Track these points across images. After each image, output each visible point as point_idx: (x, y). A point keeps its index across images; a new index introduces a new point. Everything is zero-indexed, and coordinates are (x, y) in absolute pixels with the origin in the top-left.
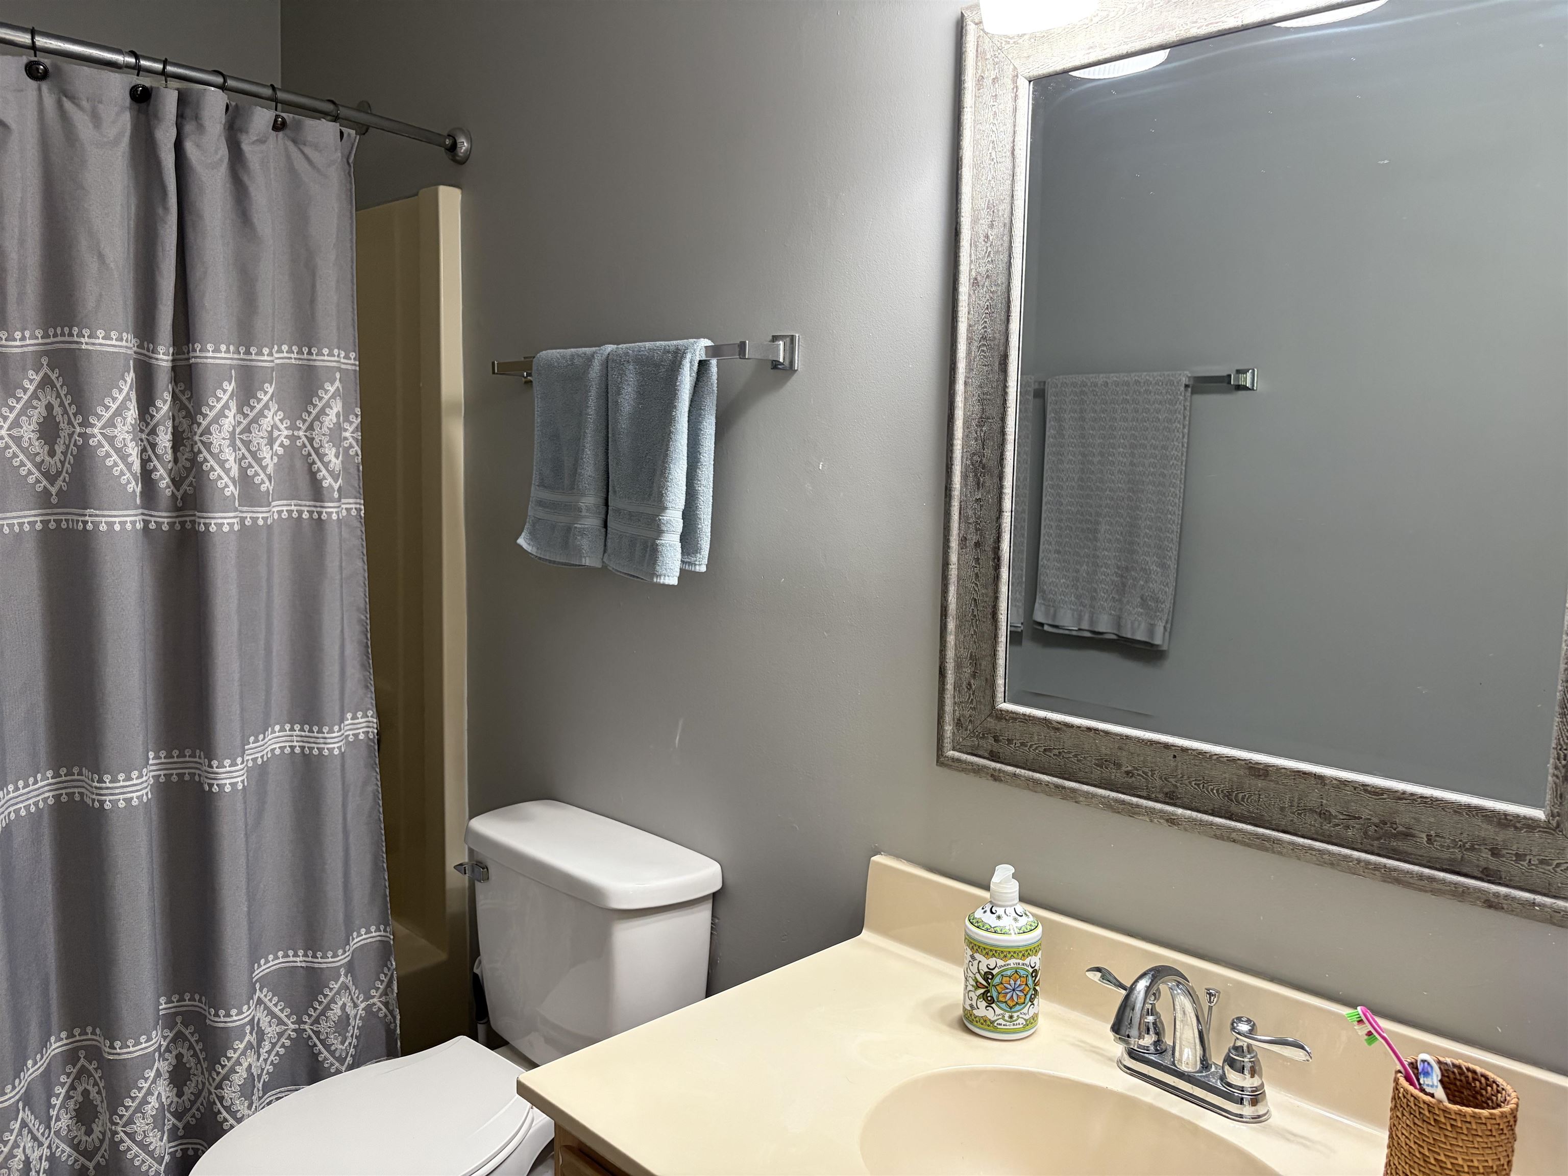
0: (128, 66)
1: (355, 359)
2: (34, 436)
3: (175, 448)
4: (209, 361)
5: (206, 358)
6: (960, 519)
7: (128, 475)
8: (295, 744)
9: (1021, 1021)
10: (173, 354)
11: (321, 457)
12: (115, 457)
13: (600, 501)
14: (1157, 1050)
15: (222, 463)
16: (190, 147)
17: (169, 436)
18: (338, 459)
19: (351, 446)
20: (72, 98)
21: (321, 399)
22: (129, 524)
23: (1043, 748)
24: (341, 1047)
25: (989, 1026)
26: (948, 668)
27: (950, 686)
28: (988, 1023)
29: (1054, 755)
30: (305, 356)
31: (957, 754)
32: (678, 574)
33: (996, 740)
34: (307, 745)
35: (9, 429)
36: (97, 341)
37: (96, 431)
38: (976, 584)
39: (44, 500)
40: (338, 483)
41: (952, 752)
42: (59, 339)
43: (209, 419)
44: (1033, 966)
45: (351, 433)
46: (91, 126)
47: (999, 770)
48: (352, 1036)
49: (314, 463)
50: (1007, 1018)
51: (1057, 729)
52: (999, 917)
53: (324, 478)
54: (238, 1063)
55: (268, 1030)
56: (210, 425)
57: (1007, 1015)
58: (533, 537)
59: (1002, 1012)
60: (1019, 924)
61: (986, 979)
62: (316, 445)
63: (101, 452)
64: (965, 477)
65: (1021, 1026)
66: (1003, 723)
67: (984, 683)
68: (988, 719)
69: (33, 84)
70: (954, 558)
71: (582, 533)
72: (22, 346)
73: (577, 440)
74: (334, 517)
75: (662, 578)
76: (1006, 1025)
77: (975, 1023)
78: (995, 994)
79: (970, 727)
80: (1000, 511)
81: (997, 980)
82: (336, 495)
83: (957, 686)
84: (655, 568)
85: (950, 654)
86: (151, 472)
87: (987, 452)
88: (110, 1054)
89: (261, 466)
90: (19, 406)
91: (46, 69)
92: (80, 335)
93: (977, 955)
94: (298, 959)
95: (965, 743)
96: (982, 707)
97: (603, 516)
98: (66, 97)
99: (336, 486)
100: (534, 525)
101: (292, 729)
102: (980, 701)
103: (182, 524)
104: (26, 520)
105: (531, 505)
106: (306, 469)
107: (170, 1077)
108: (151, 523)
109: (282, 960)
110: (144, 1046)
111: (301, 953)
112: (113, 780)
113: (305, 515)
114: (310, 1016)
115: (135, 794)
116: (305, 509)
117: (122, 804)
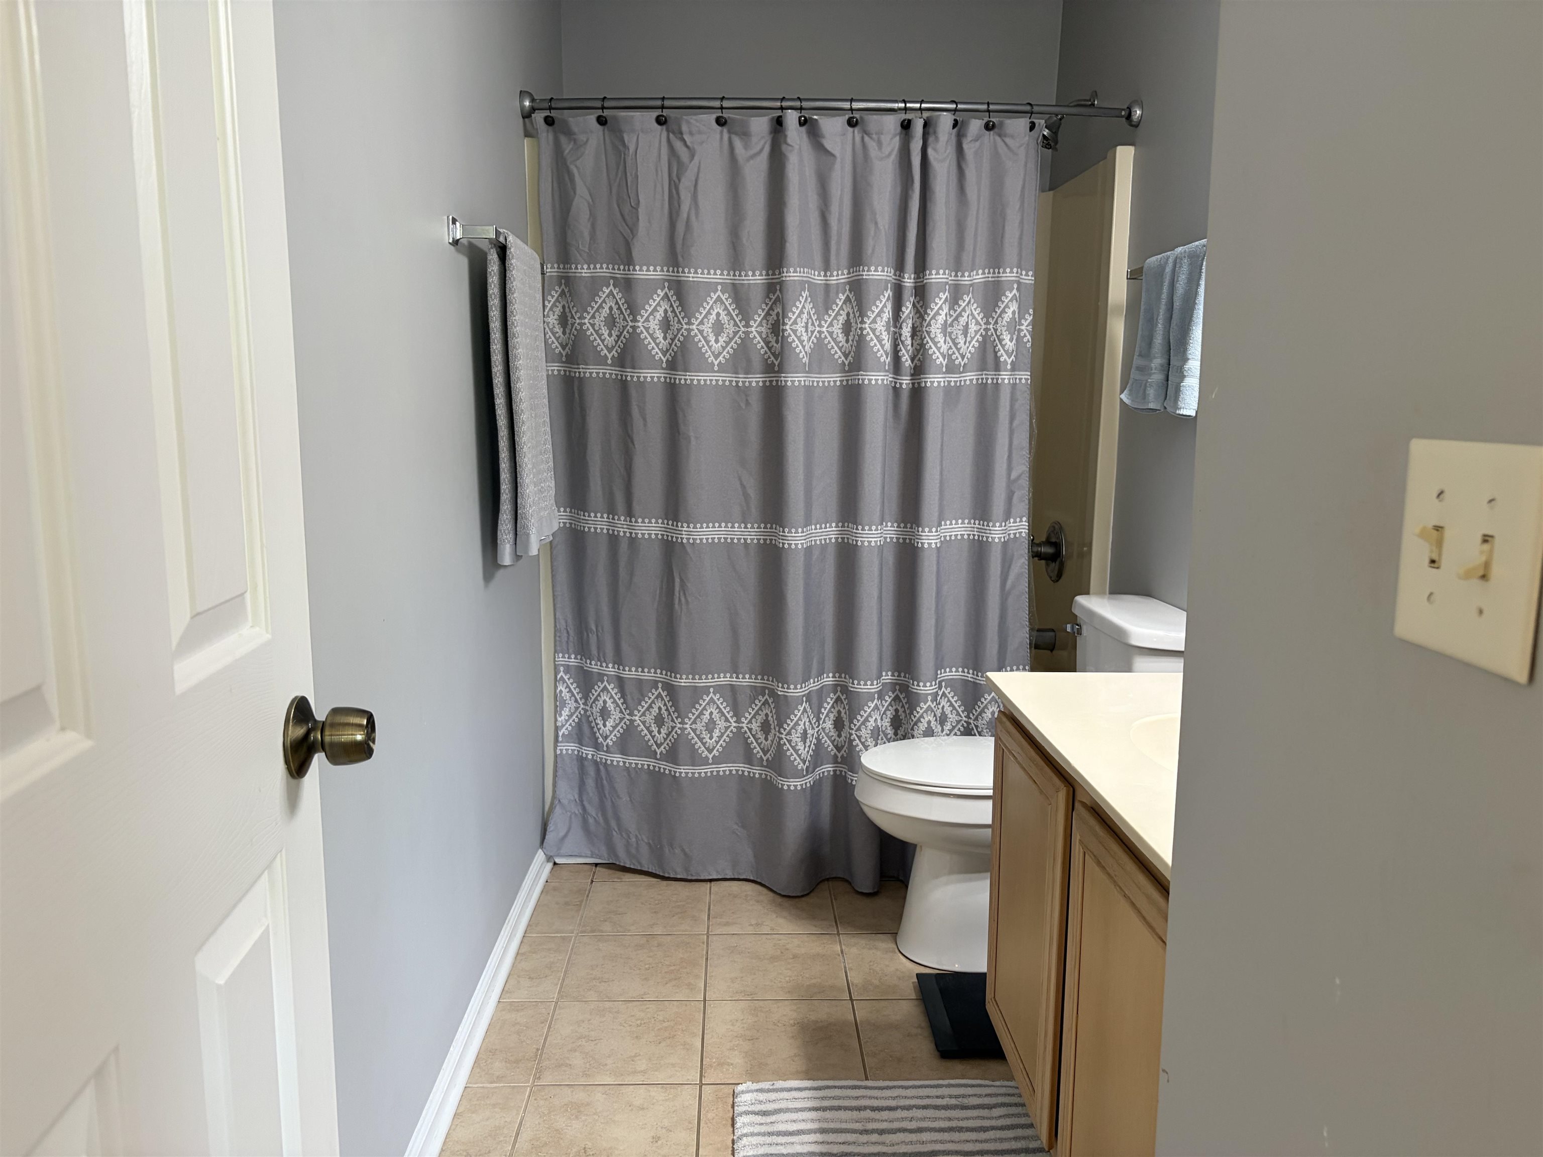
0: (900, 109)
1: (1032, 276)
2: (840, 331)
3: (913, 337)
4: (933, 280)
5: (932, 279)
7: (883, 352)
8: (975, 533)
10: (914, 279)
11: (1000, 341)
12: (875, 341)
13: (1165, 362)
15: (935, 344)
16: (930, 152)
17: (909, 329)
18: (1011, 342)
19: (1025, 336)
20: (868, 134)
21: (1003, 302)
22: (882, 380)
30: (996, 275)
32: (1196, 408)
34: (981, 534)
35: (827, 328)
36: (871, 273)
37: (867, 326)
39: (842, 369)
40: (1011, 359)
42: (855, 274)
43: (930, 317)
45: (1026, 326)
46: (877, 148)
49: (996, 345)
53: (1002, 355)
54: (922, 716)
55: (950, 716)
56: (931, 320)
58: (1129, 393)
62: (998, 334)
63: (868, 338)
69: (850, 129)
71: (1151, 385)
72: (837, 280)
74: (1006, 381)
75: (1181, 410)
82: (1009, 367)
84: (1176, 403)
86: (899, 351)
88: (853, 688)
89: (957, 348)
90: (833, 314)
91: (857, 120)
92: (863, 271)
94: (972, 677)
97: (1166, 373)
98: (866, 134)
99: (1009, 361)
100: (1132, 385)
101: (974, 524)
103: (913, 384)
104: (832, 379)
105: (1133, 370)
106: (992, 350)
107: (889, 720)
108: (896, 383)
109: (960, 674)
110: (869, 687)
111: (971, 671)
112: (863, 529)
113: (990, 381)
114: (973, 715)
115: (873, 540)
116: (989, 377)
117: (866, 544)
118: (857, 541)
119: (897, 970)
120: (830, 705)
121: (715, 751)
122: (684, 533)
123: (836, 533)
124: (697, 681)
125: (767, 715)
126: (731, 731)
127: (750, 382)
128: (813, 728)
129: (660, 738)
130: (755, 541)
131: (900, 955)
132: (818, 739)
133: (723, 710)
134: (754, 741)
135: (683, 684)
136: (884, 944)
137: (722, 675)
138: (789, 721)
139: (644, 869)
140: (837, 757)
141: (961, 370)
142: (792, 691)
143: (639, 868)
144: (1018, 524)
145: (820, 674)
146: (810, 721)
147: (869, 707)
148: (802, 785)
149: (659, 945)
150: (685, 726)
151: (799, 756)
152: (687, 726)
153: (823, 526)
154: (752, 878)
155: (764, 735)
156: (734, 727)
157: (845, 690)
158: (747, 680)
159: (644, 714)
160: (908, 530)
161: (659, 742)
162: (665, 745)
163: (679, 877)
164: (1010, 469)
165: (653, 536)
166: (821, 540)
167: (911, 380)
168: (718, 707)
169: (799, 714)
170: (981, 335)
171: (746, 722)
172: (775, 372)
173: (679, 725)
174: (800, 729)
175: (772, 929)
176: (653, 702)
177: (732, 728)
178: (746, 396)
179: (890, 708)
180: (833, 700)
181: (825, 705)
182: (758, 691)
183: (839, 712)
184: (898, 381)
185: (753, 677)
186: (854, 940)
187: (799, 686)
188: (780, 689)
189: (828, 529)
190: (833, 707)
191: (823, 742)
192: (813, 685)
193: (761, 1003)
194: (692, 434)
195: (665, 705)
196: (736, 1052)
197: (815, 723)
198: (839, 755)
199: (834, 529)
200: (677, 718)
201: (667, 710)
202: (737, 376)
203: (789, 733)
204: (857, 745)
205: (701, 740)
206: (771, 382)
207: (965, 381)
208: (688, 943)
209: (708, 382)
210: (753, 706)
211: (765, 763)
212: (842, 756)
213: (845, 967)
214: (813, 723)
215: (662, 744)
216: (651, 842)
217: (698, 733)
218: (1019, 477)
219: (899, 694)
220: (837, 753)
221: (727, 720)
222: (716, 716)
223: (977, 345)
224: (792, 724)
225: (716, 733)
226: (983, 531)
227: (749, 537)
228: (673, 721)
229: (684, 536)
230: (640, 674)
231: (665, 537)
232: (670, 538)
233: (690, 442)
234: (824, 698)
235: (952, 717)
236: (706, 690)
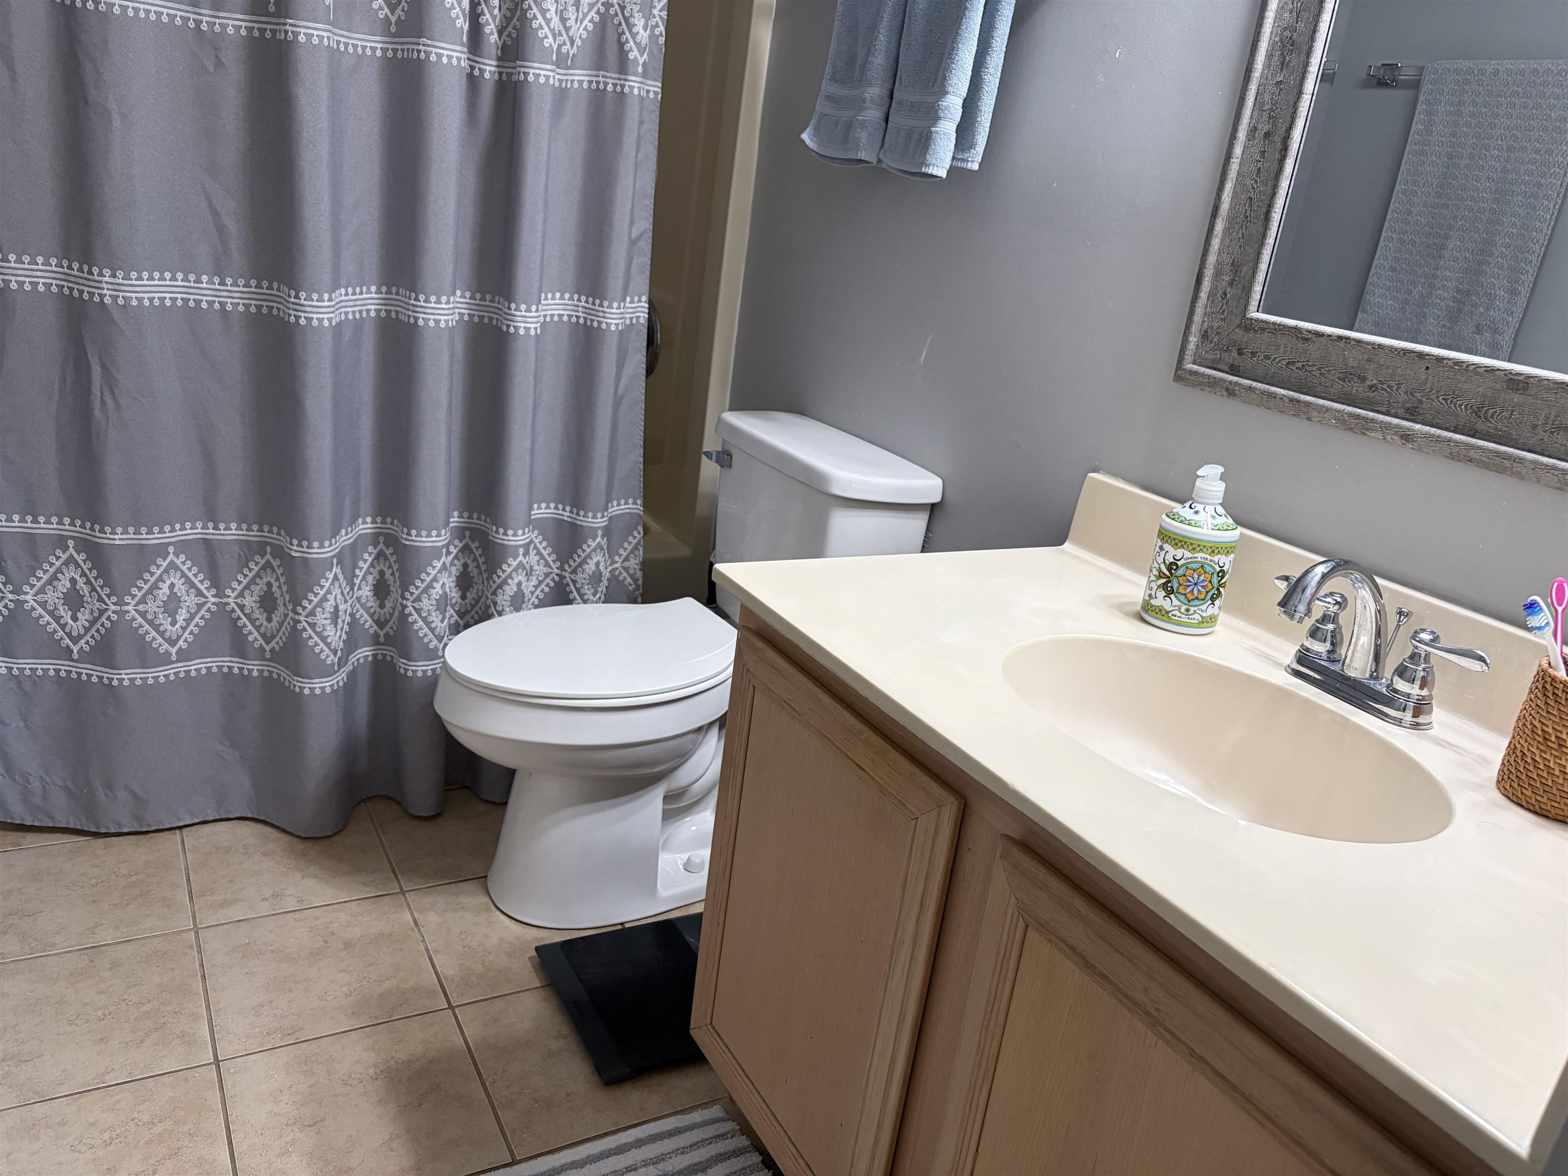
6: (1254, 106)
7: (458, 9)
8: (580, 314)
9: (1197, 616)
11: (630, 26)
13: (886, 93)
14: (1329, 658)
15: (544, 13)
18: (645, 30)
19: (659, 26)
22: (455, 59)
23: (1287, 361)
24: (592, 598)
25: (1163, 615)
26: (1206, 275)
27: (1203, 295)
28: (1163, 613)
29: (1297, 368)
31: (1195, 367)
32: (948, 167)
33: (1240, 353)
34: (589, 316)
38: (1256, 181)
39: (386, 29)
40: (644, 58)
41: (1191, 365)
44: (1221, 565)
45: (658, 11)
47: (1235, 383)
48: (602, 592)
49: (623, 33)
50: (1183, 610)
51: (1307, 340)
52: (1197, 512)
53: (631, 50)
55: (536, 567)
57: (1184, 608)
58: (817, 132)
59: (1179, 604)
60: (1215, 522)
61: (1170, 569)
62: (627, 14)
64: (1270, 56)
65: (1197, 622)
66: (1251, 335)
67: (1240, 292)
68: (1237, 330)
70: (1238, 150)
71: (863, 125)
73: (873, 29)
75: (931, 167)
76: (1181, 617)
77: (1150, 612)
78: (1175, 585)
79: (1215, 339)
80: (1300, 93)
81: (1180, 572)
82: (640, 69)
83: (1211, 295)
84: (925, 157)
85: (1212, 259)
86: (479, 15)
87: (1301, 26)
88: (406, 539)
89: (565, 26)
93: (1167, 547)
94: (565, 514)
95: (1207, 356)
96: (1233, 317)
97: (886, 109)
99: (641, 61)
100: (819, 121)
101: (579, 300)
102: (1232, 312)
103: (500, 74)
104: (369, 44)
105: (820, 99)
106: (615, 39)
107: (455, 579)
108: (472, 68)
109: (552, 511)
110: (434, 539)
111: (568, 508)
112: (427, 301)
113: (610, 88)
114: (570, 566)
115: (443, 318)
116: (610, 82)
117: (432, 324)
118: (416, 319)
119: (502, 940)
120: (368, 563)
121: (181, 642)
122: (105, 285)
123: (376, 302)
124: (144, 536)
125: (269, 584)
126: (209, 610)
127: (224, 27)
128: (346, 601)
129: (77, 628)
130: (241, 308)
131: (498, 913)
132: (352, 615)
133: (193, 578)
134: (248, 623)
135: (117, 542)
136: (471, 898)
137: (188, 525)
138: (311, 596)
139: (59, 825)
140: (379, 636)
141: (569, 63)
142: (316, 550)
143: (51, 825)
144: (636, 305)
145: (353, 521)
146: (342, 593)
147: (434, 568)
148: (332, 686)
149: (115, 965)
150: (125, 608)
151: (328, 645)
152: (130, 608)
153: (358, 290)
154: (250, 815)
155: (265, 615)
156: (213, 604)
157: (392, 541)
158: (234, 532)
159: (42, 591)
160: (487, 303)
161: (75, 634)
162: (88, 638)
163: (126, 830)
164: (631, 224)
165: (41, 288)
166: (354, 313)
167: (497, 66)
168: (183, 575)
169: (327, 585)
170: (598, 12)
171: (233, 595)
172: (269, 15)
173: (113, 607)
174: (329, 606)
175: (301, 901)
176: (59, 570)
177: (209, 605)
178: (216, 49)
179: (456, 562)
180: (373, 556)
181: (361, 564)
182: (250, 550)
183: (382, 573)
184: (477, 65)
185: (244, 526)
186: (427, 899)
187: (327, 543)
188: (295, 548)
189: (365, 296)
190: (372, 565)
191: (358, 617)
192: (345, 538)
193: (313, 1046)
194: (113, 106)
195: (83, 574)
196: (294, 1158)
197: (348, 593)
198: (382, 633)
199: (374, 295)
200: (108, 596)
201: (88, 582)
202: (198, 10)
203: (312, 613)
204: (415, 622)
205: (156, 628)
206: (262, 31)
207: (572, 81)
208: (165, 953)
209: (142, 15)
210: (246, 571)
211: (268, 655)
212: (387, 635)
213: (427, 950)
214: (345, 593)
215: (80, 637)
216: (69, 784)
217: (150, 617)
218: (639, 238)
219: (470, 543)
220: (378, 630)
221: (199, 594)
222: (180, 588)
223: (590, 27)
224: (316, 600)
225: (182, 615)
226: (594, 312)
227: (229, 300)
228: (100, 600)
229: (105, 291)
230: (30, 525)
231: (66, 291)
232: (76, 294)
233: (110, 121)
234: (359, 554)
235: (540, 569)
236: (161, 550)
